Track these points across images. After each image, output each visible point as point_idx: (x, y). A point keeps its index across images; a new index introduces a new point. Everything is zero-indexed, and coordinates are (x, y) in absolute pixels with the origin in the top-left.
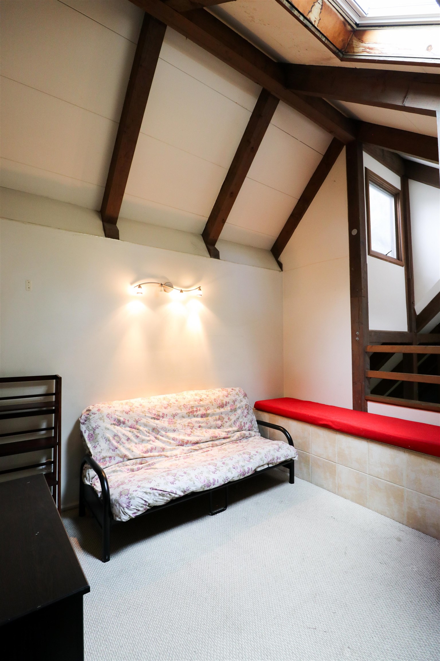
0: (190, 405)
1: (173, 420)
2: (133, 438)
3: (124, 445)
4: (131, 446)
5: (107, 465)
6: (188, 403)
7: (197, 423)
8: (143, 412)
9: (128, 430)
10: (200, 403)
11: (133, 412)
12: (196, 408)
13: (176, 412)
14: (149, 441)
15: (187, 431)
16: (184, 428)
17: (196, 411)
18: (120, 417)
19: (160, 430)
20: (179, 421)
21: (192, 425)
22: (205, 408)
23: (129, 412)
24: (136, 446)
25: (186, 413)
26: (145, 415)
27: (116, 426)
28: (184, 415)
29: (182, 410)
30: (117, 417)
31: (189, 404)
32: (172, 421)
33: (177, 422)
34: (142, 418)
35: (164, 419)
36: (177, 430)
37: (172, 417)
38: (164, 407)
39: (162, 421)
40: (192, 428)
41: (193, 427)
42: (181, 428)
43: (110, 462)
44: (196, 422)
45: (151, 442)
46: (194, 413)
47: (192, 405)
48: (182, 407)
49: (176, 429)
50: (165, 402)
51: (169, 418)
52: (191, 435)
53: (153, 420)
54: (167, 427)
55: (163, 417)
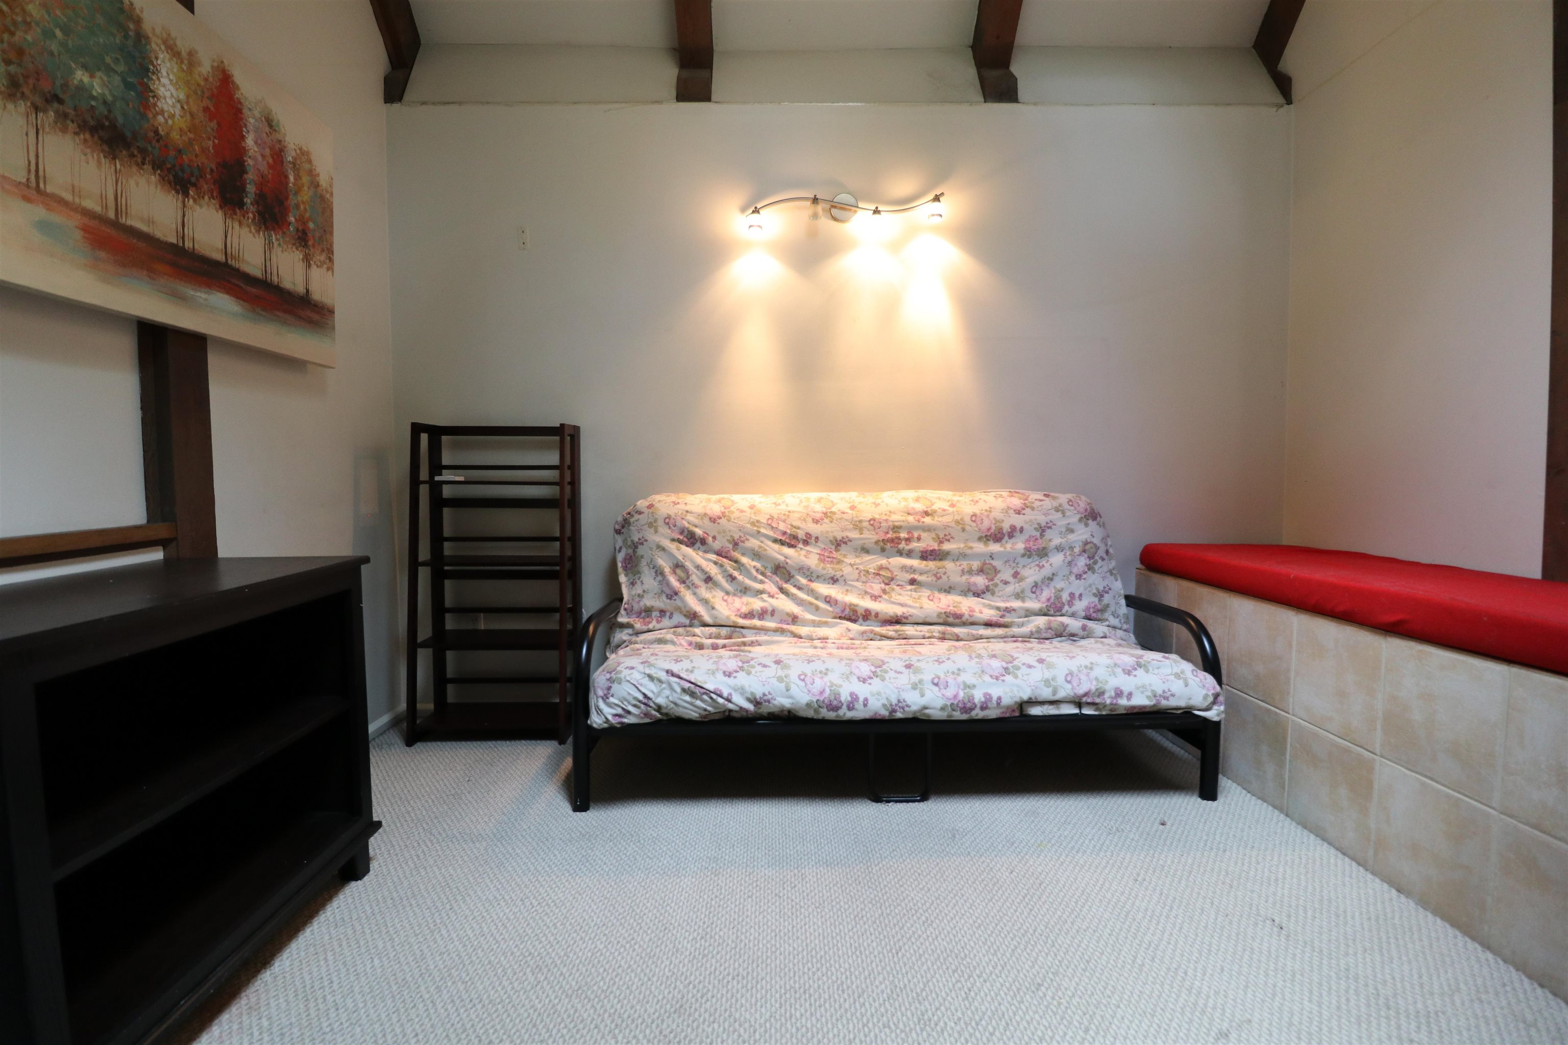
0: (890, 523)
1: (835, 555)
2: (720, 578)
3: (697, 591)
4: (714, 597)
5: (651, 626)
6: (885, 518)
7: (907, 571)
8: (753, 524)
9: (710, 560)
10: (923, 520)
11: (729, 521)
12: (909, 532)
13: (845, 534)
14: (761, 592)
15: (872, 587)
16: (864, 579)
17: (908, 540)
18: (696, 526)
19: (793, 572)
20: (850, 559)
21: (889, 575)
22: (937, 535)
23: (720, 518)
24: (726, 597)
25: (874, 541)
26: (759, 532)
27: (683, 547)
28: (870, 545)
29: (865, 531)
30: (687, 525)
31: (886, 520)
32: (831, 555)
33: (846, 560)
34: (748, 537)
35: (808, 548)
36: (841, 580)
37: (833, 547)
38: (813, 519)
39: (803, 552)
40: (886, 581)
41: (892, 579)
42: (856, 576)
43: (658, 622)
44: (904, 568)
45: (765, 596)
46: (899, 544)
47: (896, 524)
48: (866, 524)
49: (838, 576)
50: (819, 508)
51: (823, 546)
52: (880, 599)
53: (776, 546)
54: (813, 566)
55: (806, 542)
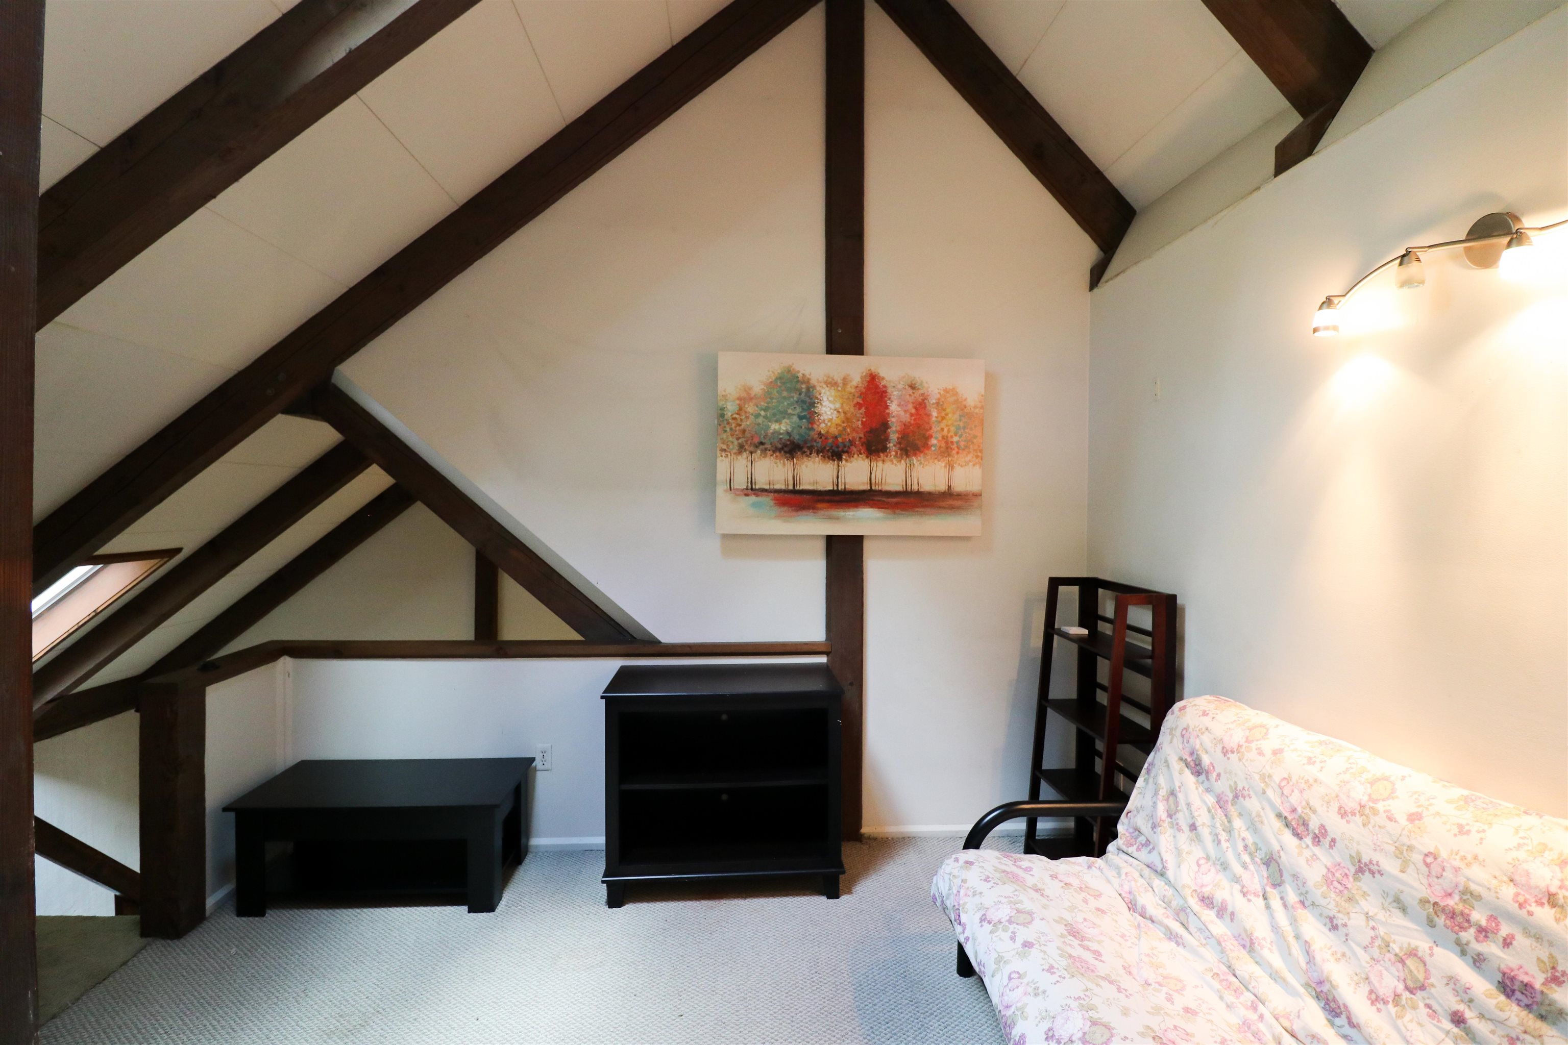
0: (1462, 880)
1: (1350, 883)
2: (1205, 832)
3: (1178, 834)
4: (1189, 853)
5: (1130, 850)
6: (1457, 863)
7: (1456, 992)
8: (1263, 777)
9: (1205, 803)
10: (1534, 908)
11: (1240, 760)
12: (1492, 918)
13: (1377, 857)
14: (1236, 880)
15: (1381, 975)
16: (1376, 952)
17: (1483, 932)
18: (1207, 752)
19: (1286, 876)
20: (1371, 905)
21: (1421, 977)
22: (1551, 957)
23: (1232, 752)
24: (1202, 862)
25: (1419, 895)
26: (1264, 793)
27: (1187, 772)
28: (1411, 900)
29: (1411, 869)
30: (1198, 747)
31: (1457, 870)
32: (1345, 881)
33: (1363, 903)
34: (1251, 793)
35: (1316, 850)
36: (1342, 930)
37: (1353, 870)
38: (1340, 808)
39: (1307, 853)
40: (1410, 984)
41: (1422, 988)
42: (1367, 941)
43: (1138, 850)
44: (1452, 980)
45: (1237, 887)
46: (1462, 928)
47: (1473, 887)
48: (1417, 858)
49: (1340, 922)
50: (1359, 793)
51: (1338, 860)
52: (1380, 1005)
53: (1278, 824)
54: (1310, 883)
55: (1317, 840)
